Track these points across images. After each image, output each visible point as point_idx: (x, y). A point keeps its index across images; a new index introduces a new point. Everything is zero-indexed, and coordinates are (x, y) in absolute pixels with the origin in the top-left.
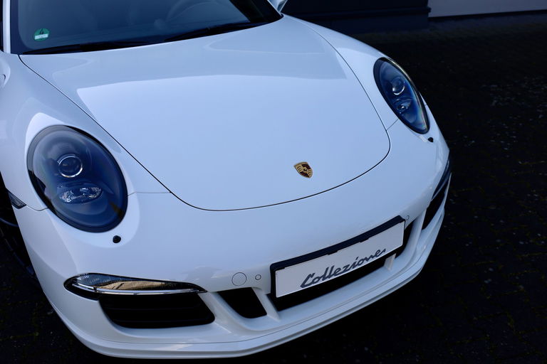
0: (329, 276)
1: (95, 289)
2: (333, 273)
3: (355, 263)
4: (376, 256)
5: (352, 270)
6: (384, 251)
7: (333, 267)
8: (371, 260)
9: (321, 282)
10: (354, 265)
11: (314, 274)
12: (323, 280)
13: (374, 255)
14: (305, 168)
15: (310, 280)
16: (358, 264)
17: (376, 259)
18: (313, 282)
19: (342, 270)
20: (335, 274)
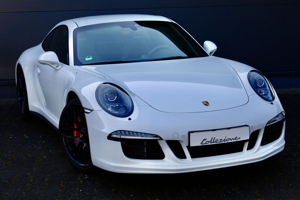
0: (213, 142)
1: (120, 137)
2: (215, 141)
3: (225, 139)
4: (235, 139)
5: (223, 142)
6: (239, 138)
7: (214, 138)
8: (233, 141)
9: (209, 144)
10: (224, 140)
11: (206, 139)
12: (210, 143)
13: (234, 138)
14: (207, 103)
15: (204, 142)
16: (226, 141)
17: (235, 141)
18: (206, 143)
19: (219, 141)
20: (216, 142)
